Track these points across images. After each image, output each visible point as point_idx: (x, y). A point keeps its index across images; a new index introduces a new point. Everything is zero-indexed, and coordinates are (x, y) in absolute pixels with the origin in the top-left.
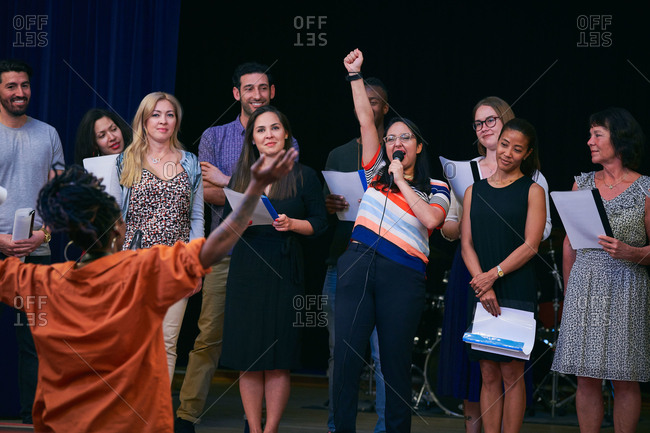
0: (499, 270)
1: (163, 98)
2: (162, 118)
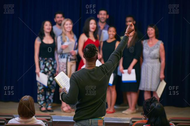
1: (68, 20)
2: (68, 26)
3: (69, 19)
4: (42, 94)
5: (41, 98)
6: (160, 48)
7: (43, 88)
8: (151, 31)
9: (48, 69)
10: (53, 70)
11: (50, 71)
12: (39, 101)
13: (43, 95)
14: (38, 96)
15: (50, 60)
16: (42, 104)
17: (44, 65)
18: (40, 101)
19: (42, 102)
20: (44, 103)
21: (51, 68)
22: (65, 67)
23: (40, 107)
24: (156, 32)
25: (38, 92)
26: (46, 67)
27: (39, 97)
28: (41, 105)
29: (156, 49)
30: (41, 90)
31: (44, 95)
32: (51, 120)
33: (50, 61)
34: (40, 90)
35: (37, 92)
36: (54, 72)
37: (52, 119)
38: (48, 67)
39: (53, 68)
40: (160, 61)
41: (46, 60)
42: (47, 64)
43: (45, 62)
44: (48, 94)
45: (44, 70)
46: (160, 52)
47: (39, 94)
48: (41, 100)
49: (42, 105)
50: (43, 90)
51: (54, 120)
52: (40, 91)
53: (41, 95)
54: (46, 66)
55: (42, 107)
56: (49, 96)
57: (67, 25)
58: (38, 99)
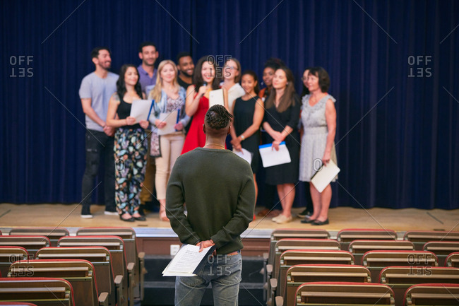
0: (243, 137)
1: (168, 63)
2: (168, 72)
3: (171, 62)
4: (123, 191)
5: (122, 197)
6: (327, 109)
7: (125, 181)
8: (312, 81)
9: (134, 147)
10: (142, 149)
11: (137, 150)
12: (118, 203)
13: (125, 193)
14: (116, 193)
15: (139, 132)
16: (125, 208)
17: (128, 142)
18: (121, 203)
19: (124, 205)
20: (126, 205)
21: (138, 146)
22: (157, 143)
23: (121, 213)
24: (320, 83)
25: (117, 188)
26: (130, 144)
27: (118, 196)
28: (122, 210)
29: (318, 109)
30: (122, 184)
31: (127, 192)
32: (133, 237)
33: (139, 135)
34: (119, 185)
35: (115, 187)
36: (144, 152)
37: (135, 234)
38: (135, 144)
39: (142, 146)
40: (328, 130)
41: (131, 133)
42: (133, 140)
43: (130, 136)
44: (135, 190)
45: (128, 149)
46: (326, 116)
47: (118, 191)
48: (123, 201)
49: (124, 210)
50: (125, 184)
51: (137, 235)
52: (121, 186)
53: (121, 193)
54: (130, 142)
55: (124, 213)
56: (135, 194)
57: (165, 71)
58: (117, 199)
